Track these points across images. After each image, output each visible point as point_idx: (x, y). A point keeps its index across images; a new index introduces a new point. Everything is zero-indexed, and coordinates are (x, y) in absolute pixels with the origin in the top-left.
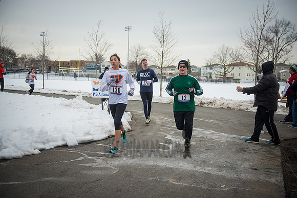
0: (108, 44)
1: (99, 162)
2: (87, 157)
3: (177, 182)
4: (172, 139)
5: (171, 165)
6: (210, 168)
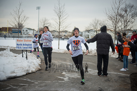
0: (26, 17)
1: (20, 90)
2: (12, 87)
4: (66, 74)
5: (65, 90)
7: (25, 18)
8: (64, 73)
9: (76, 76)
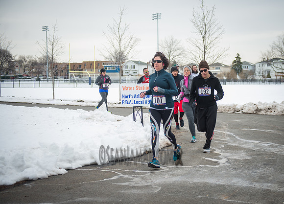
1: (137, 181)
2: (121, 175)
3: (231, 199)
4: (222, 154)
5: (222, 182)
6: (269, 184)
7: (132, 41)
8: (217, 151)
9: (242, 156)
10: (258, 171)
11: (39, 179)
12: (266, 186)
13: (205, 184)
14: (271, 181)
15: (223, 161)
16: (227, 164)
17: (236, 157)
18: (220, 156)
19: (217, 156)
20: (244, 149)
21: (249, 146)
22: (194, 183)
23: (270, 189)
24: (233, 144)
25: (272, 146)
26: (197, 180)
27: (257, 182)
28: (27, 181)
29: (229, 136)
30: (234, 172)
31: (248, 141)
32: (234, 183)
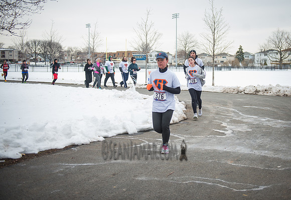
0: (157, 33)
3: (235, 163)
4: (228, 126)
5: (228, 149)
6: (266, 152)
7: (156, 36)
8: (224, 124)
9: (244, 128)
10: (258, 141)
11: (83, 144)
12: (264, 153)
13: (215, 151)
14: (268, 149)
15: (229, 133)
16: (232, 135)
17: (240, 129)
18: (226, 129)
19: (223, 128)
20: (246, 123)
21: (250, 121)
22: (206, 150)
23: (267, 155)
24: (237, 119)
25: (269, 121)
26: (208, 148)
27: (256, 149)
28: (74, 146)
29: (234, 112)
30: (238, 141)
31: (249, 116)
32: (238, 150)
